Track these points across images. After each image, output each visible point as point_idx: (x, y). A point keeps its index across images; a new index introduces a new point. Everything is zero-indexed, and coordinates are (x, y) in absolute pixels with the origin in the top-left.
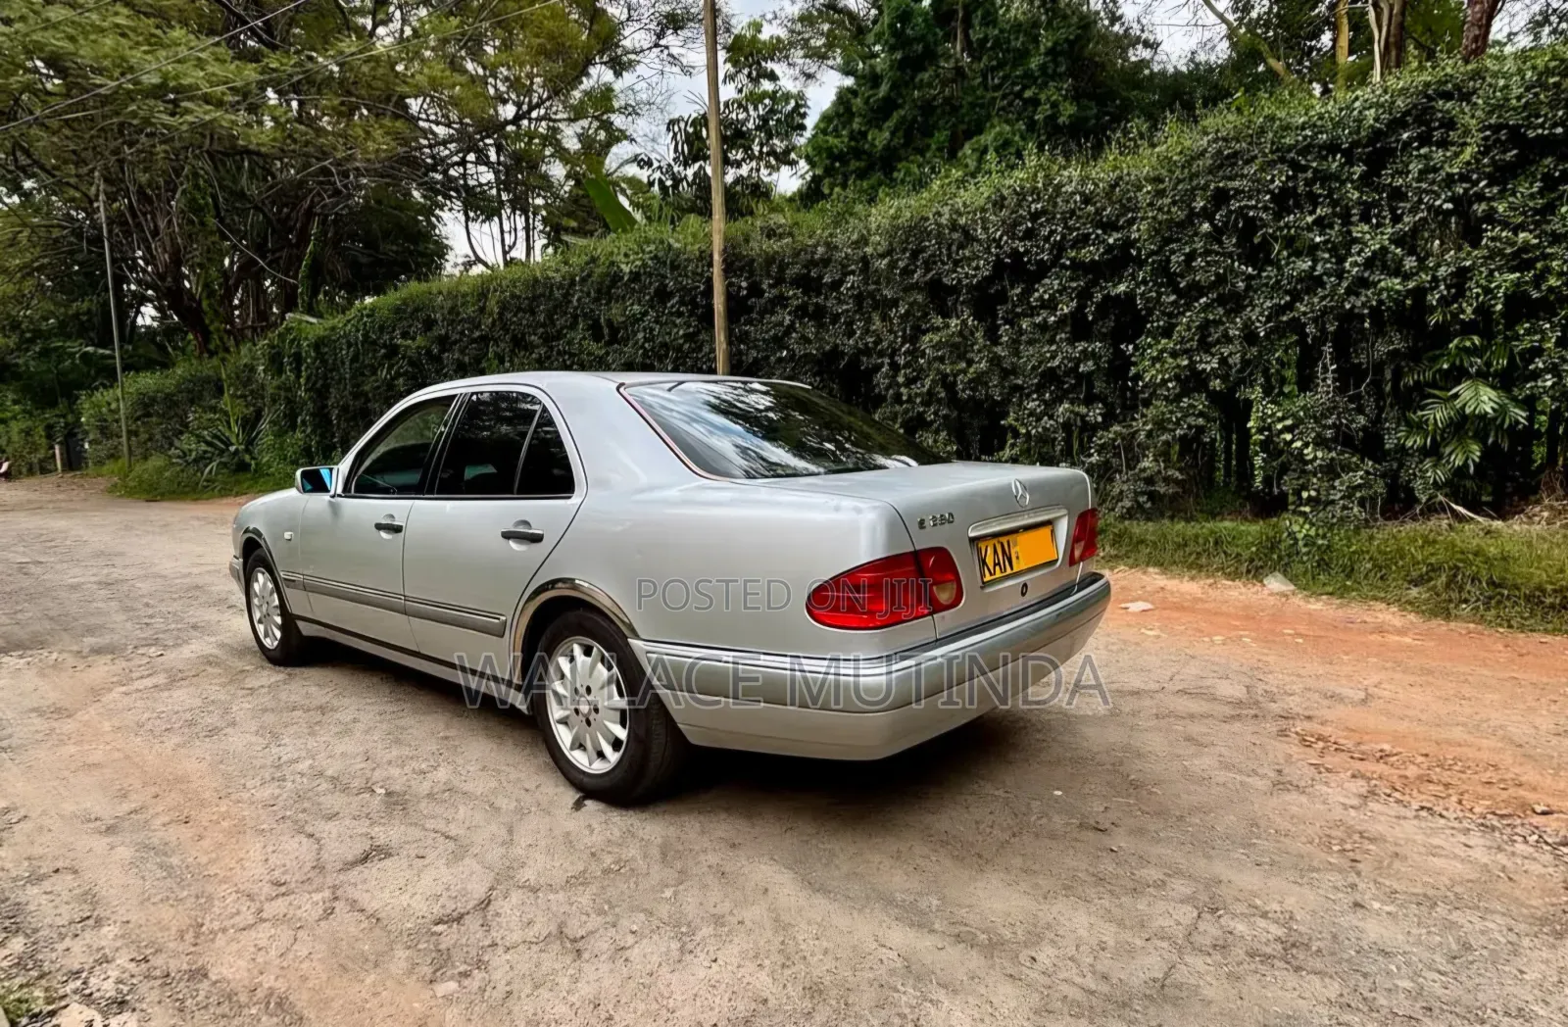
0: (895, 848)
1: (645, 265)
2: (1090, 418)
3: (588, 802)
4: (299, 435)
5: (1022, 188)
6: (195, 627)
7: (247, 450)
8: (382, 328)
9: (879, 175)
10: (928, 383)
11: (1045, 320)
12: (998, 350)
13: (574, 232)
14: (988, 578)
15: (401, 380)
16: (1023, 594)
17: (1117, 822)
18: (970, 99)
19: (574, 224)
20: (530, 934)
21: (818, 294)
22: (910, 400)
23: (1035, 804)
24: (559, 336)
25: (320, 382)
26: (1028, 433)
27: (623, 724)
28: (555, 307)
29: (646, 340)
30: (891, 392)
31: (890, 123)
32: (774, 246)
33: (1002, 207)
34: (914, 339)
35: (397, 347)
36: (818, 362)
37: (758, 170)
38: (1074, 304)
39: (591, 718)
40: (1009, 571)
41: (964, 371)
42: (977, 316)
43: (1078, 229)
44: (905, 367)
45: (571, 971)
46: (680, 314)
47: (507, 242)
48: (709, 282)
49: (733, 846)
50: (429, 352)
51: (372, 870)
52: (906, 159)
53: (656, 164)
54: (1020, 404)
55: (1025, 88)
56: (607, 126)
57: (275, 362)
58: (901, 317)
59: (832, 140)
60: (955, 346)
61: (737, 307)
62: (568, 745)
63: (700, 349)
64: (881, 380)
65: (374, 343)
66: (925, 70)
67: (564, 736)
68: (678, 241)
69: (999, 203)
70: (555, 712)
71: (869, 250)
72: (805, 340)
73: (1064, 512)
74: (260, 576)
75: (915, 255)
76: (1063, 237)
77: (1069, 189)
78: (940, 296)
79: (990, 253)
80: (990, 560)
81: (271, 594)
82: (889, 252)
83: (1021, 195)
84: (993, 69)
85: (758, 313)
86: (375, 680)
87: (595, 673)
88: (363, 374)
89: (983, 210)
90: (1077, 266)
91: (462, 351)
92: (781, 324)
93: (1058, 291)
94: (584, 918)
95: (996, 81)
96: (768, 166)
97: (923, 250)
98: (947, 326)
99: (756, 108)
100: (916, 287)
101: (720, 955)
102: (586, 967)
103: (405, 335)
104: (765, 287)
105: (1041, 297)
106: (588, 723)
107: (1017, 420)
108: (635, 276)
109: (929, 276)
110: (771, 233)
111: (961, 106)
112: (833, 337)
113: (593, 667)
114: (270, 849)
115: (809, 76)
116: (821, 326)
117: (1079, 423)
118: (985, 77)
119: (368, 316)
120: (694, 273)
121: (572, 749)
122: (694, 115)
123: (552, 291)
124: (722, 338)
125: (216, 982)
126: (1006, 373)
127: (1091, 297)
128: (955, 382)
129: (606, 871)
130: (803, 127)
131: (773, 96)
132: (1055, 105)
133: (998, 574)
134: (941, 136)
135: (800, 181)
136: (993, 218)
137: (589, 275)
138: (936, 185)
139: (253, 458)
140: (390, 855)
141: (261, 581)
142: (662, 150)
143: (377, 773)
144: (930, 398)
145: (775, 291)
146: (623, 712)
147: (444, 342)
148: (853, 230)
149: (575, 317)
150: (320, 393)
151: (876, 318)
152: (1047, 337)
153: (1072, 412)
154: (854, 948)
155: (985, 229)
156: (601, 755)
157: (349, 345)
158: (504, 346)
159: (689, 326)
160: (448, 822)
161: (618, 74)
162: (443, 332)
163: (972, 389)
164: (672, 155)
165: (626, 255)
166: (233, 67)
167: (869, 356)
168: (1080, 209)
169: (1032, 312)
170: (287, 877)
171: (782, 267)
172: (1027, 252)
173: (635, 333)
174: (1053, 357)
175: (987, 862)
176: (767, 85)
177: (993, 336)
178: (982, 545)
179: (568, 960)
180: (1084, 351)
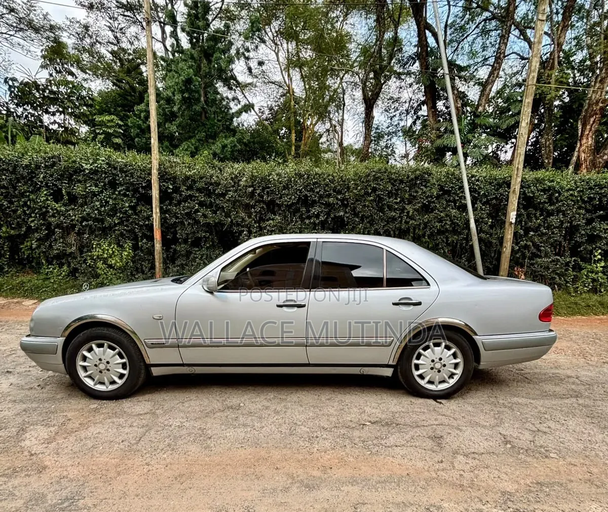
27: (456, 368)
38: (325, 217)
39: (441, 369)
43: (328, 191)
76: (323, 193)
79: (297, 194)
84: (218, 113)
85: (178, 201)
87: (444, 352)
90: (327, 204)
95: (219, 118)
104: (182, 190)
106: (439, 372)
121: (425, 384)
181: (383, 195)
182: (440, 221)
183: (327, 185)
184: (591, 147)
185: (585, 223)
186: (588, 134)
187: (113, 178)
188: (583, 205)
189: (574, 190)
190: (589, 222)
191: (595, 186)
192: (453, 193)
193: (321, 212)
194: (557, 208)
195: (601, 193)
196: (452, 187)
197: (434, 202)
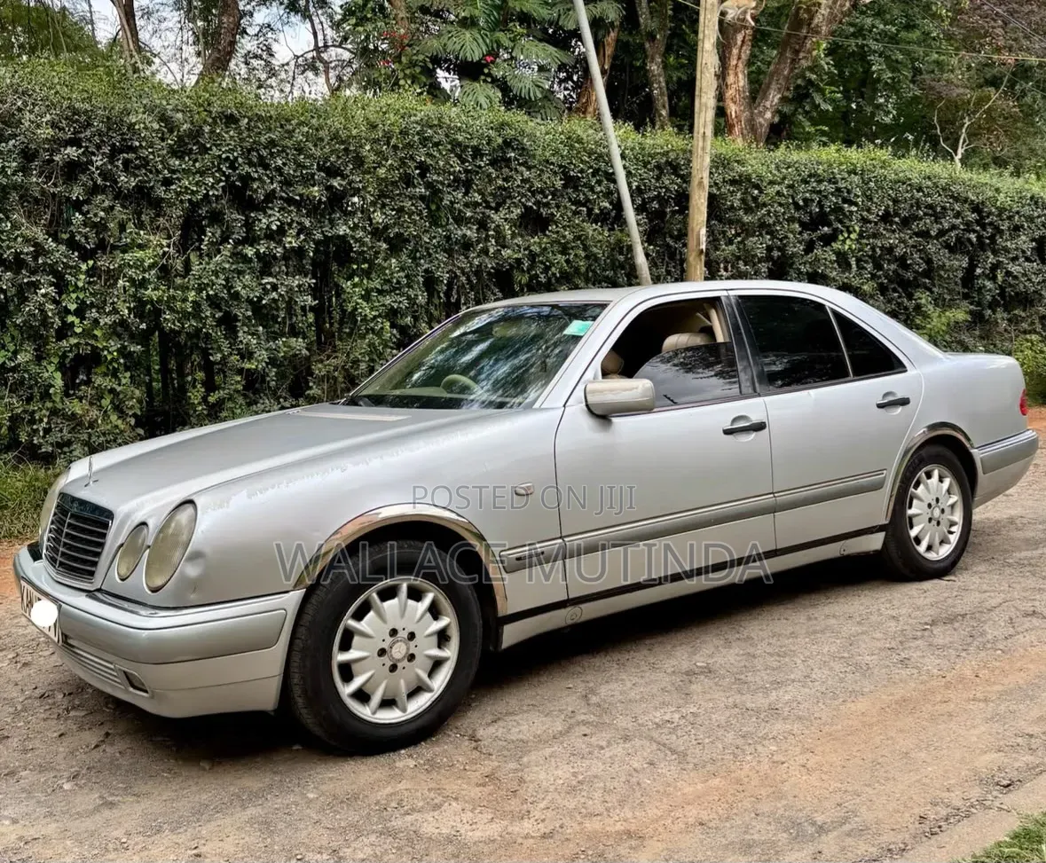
39: (940, 519)
87: (939, 487)
181: (442, 183)
182: (564, 250)
183: (300, 150)
184: (744, 92)
185: (804, 250)
186: (736, 66)
188: (797, 215)
189: (779, 184)
190: (810, 247)
191: (810, 176)
192: (585, 185)
193: (290, 225)
194: (759, 219)
195: (820, 192)
196: (582, 171)
197: (547, 205)
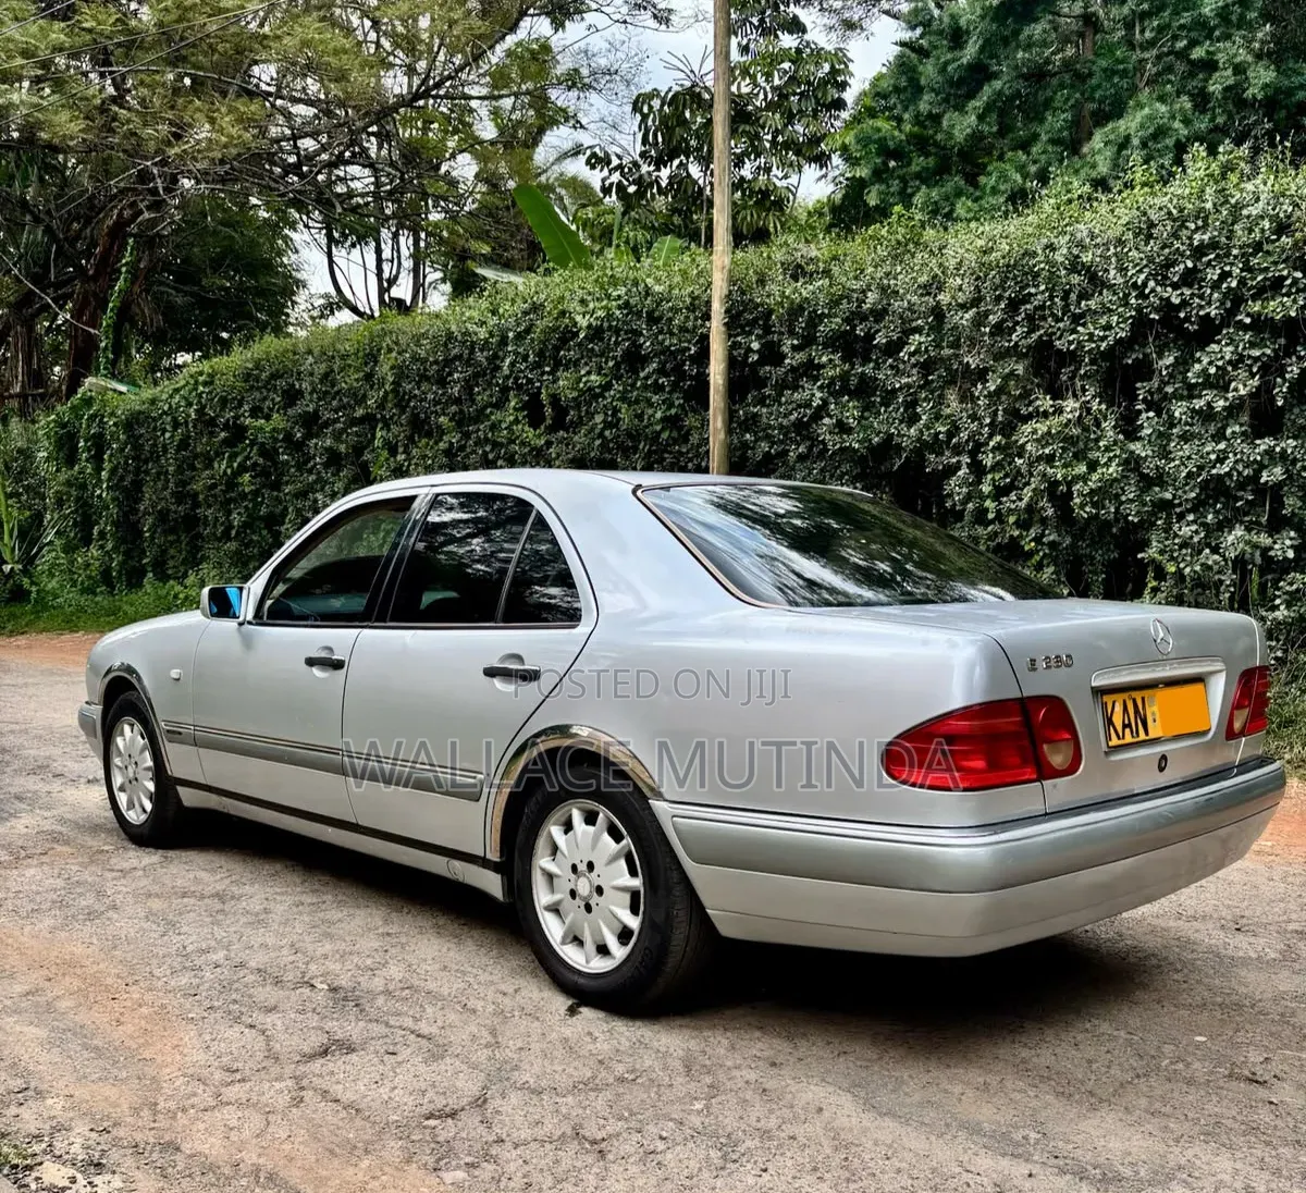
0: (981, 1080)
1: (610, 316)
2: (1277, 552)
3: (585, 1011)
4: (94, 552)
5: (1181, 210)
6: (19, 798)
7: (25, 572)
8: (224, 401)
9: (959, 180)
10: (1027, 493)
11: (1209, 404)
12: (1136, 447)
13: (488, 261)
14: (1115, 741)
15: (247, 477)
16: (1161, 769)
17: (1280, 1075)
18: (1104, 63)
19: (485, 249)
20: (540, 1133)
21: (866, 360)
22: (1000, 517)
23: (1167, 1049)
24: (480, 416)
25: (129, 478)
26: (1180, 572)
27: (634, 910)
28: (476, 375)
29: (607, 425)
30: (970, 505)
31: (977, 103)
32: (806, 290)
33: (1150, 236)
34: (1008, 429)
35: (244, 429)
36: (862, 461)
37: (768, 170)
38: (1256, 382)
39: (593, 903)
40: (1142, 736)
41: (1084, 479)
42: (1106, 396)
43: (1266, 269)
44: (994, 469)
45: (595, 1170)
46: (658, 388)
47: (386, 275)
48: (704, 341)
49: (774, 1064)
50: (289, 437)
51: (337, 1064)
52: (1001, 158)
53: (615, 162)
54: (1167, 529)
55: (1193, 43)
56: (540, 100)
57: (66, 446)
58: (990, 395)
59: (884, 125)
60: (1070, 441)
61: (742, 381)
62: (559, 939)
63: (685, 439)
64: (956, 487)
65: (212, 422)
66: (1036, 20)
67: (553, 928)
68: (658, 280)
69: (1146, 231)
70: (542, 897)
71: (944, 298)
72: (842, 427)
73: (1219, 666)
74: (127, 728)
75: (1014, 306)
76: (1242, 282)
77: (1254, 211)
78: (1050, 367)
79: (1127, 304)
80: (1118, 720)
81: (142, 751)
82: (976, 301)
83: (1180, 221)
84: (1144, 16)
85: (774, 387)
86: (278, 866)
87: (600, 844)
88: (193, 468)
89: (1120, 242)
90: (1260, 325)
91: (337, 437)
92: (808, 405)
93: (1230, 362)
94: (602, 1122)
95: (1148, 35)
96: (783, 164)
97: (1027, 299)
98: (1059, 411)
99: (768, 76)
100: (1014, 352)
101: (769, 1166)
102: (613, 1168)
103: (256, 412)
104: (786, 349)
105: (1205, 371)
106: (588, 908)
107: (1162, 552)
108: (596, 333)
109: (1035, 336)
110: (797, 271)
111: (1091, 75)
112: (885, 423)
113: (596, 839)
114: (208, 1037)
115: (850, 25)
116: (867, 407)
117: (1258, 560)
118: (1129, 26)
119: (205, 384)
120: (683, 329)
121: (563, 943)
122: (676, 88)
123: (472, 351)
124: (719, 424)
125: (191, 1156)
126: (1147, 482)
127: (1282, 372)
128: (1069, 495)
129: (621, 1080)
130: (839, 104)
131: (797, 57)
132: (1239, 69)
133: (1128, 739)
134: (1056, 121)
135: (831, 188)
136: (1134, 253)
137: (528, 331)
138: (1048, 206)
139: (33, 583)
140: (353, 1050)
141: (129, 736)
142: (626, 140)
143: (313, 967)
144: (1029, 517)
145: (800, 357)
146: (635, 895)
147: (312, 423)
148: (921, 266)
149: (505, 390)
150: (129, 494)
151: (952, 397)
152: (1212, 429)
153: (1248, 543)
154: (934, 1171)
155: (1122, 270)
156: (603, 950)
157: (176, 425)
158: (398, 431)
159: (671, 406)
160: (416, 1020)
161: (558, 25)
162: (311, 409)
163: (1095, 505)
164: (639, 148)
165: (583, 302)
166: (34, 29)
167: (940, 454)
168: (1268, 241)
169: (1191, 392)
170: (240, 1065)
171: (815, 320)
172: (1184, 303)
173: (591, 416)
174: (1221, 460)
175: (1101, 1101)
176: (788, 41)
177: (1129, 428)
178: (1108, 699)
179: (590, 1159)
180: (1269, 452)
187: (634, 343)
